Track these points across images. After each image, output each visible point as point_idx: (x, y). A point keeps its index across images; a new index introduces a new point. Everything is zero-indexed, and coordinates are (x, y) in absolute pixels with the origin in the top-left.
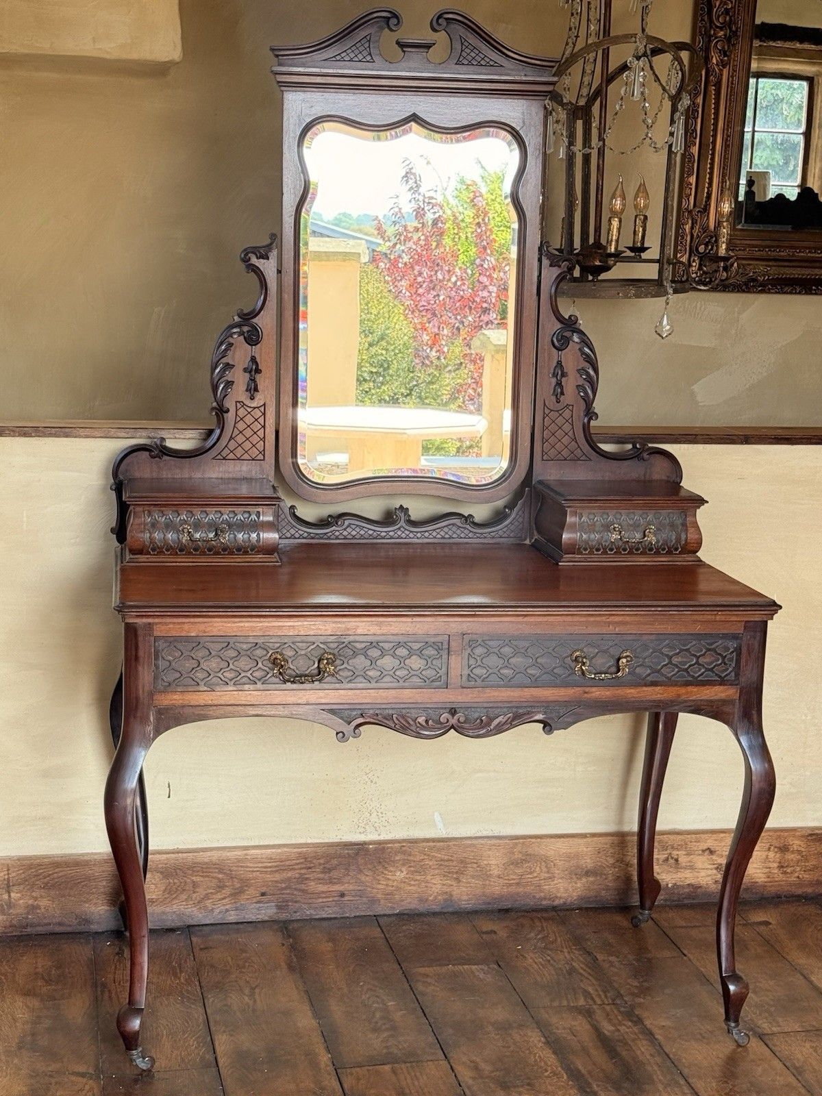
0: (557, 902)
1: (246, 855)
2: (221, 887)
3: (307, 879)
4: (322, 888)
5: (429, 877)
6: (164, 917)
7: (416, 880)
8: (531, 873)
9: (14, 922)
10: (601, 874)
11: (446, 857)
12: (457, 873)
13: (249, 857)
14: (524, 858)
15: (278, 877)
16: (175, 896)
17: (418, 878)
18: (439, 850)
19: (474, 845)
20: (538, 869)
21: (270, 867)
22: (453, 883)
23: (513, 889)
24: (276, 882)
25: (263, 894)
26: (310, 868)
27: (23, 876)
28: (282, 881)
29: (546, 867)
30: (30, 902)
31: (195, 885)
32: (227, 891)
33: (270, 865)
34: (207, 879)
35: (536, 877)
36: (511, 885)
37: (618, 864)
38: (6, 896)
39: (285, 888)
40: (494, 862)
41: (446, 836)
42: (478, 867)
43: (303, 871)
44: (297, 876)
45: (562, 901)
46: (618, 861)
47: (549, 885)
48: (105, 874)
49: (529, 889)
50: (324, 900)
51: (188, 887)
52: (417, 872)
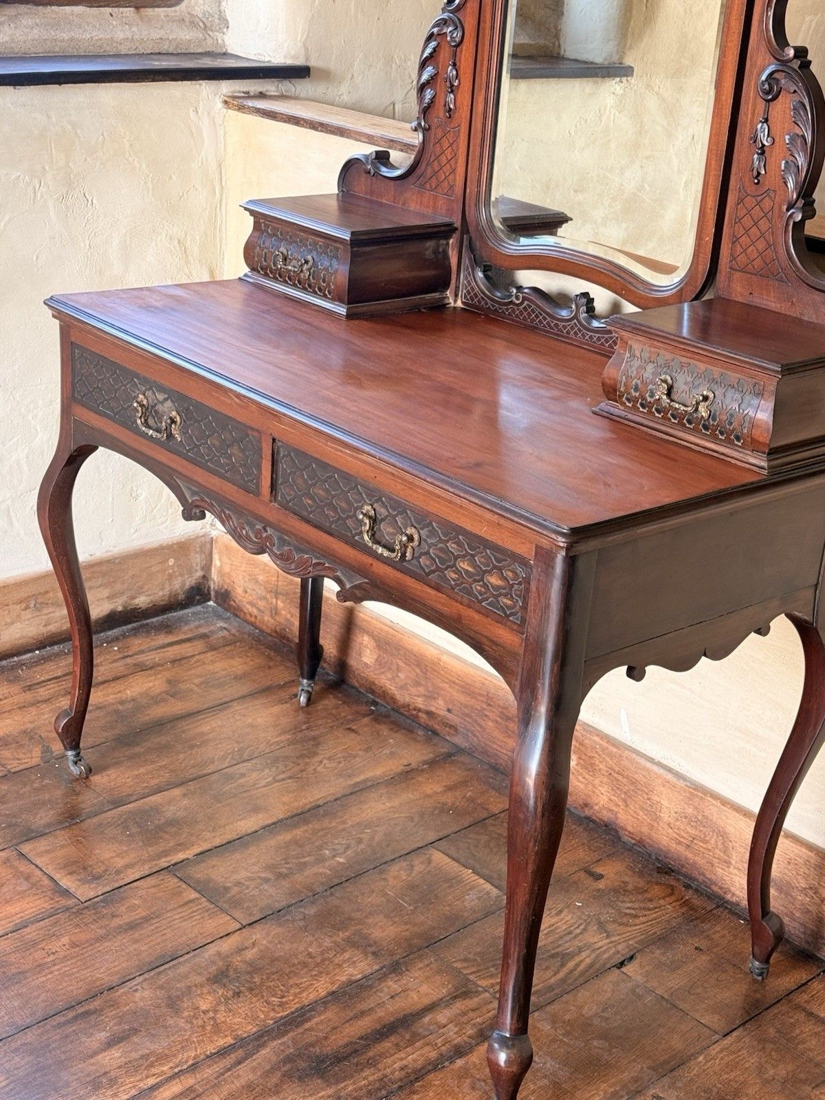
0: (728, 897)
1: (440, 660)
2: (418, 684)
3: (486, 716)
4: (496, 733)
5: (597, 782)
6: (373, 687)
7: (584, 778)
8: (705, 842)
9: (278, 629)
10: (787, 894)
11: (617, 769)
12: (625, 793)
13: (441, 663)
14: (700, 818)
15: (463, 698)
16: (382, 670)
17: (587, 776)
18: (611, 755)
19: (648, 771)
20: (713, 841)
21: (457, 685)
22: (620, 803)
23: (681, 849)
24: (461, 704)
25: (449, 711)
26: (489, 705)
27: (286, 588)
28: (466, 706)
29: (723, 844)
30: (289, 616)
31: (399, 669)
32: (422, 690)
33: (457, 681)
34: (407, 668)
35: (709, 850)
36: (680, 843)
37: (811, 892)
38: (274, 600)
39: (467, 715)
40: (665, 803)
41: (630, 744)
42: (649, 799)
43: (485, 706)
44: (479, 708)
45: (734, 899)
46: (811, 888)
47: (723, 869)
48: (338, 619)
49: (700, 861)
50: (499, 749)
51: (394, 667)
52: (586, 769)
